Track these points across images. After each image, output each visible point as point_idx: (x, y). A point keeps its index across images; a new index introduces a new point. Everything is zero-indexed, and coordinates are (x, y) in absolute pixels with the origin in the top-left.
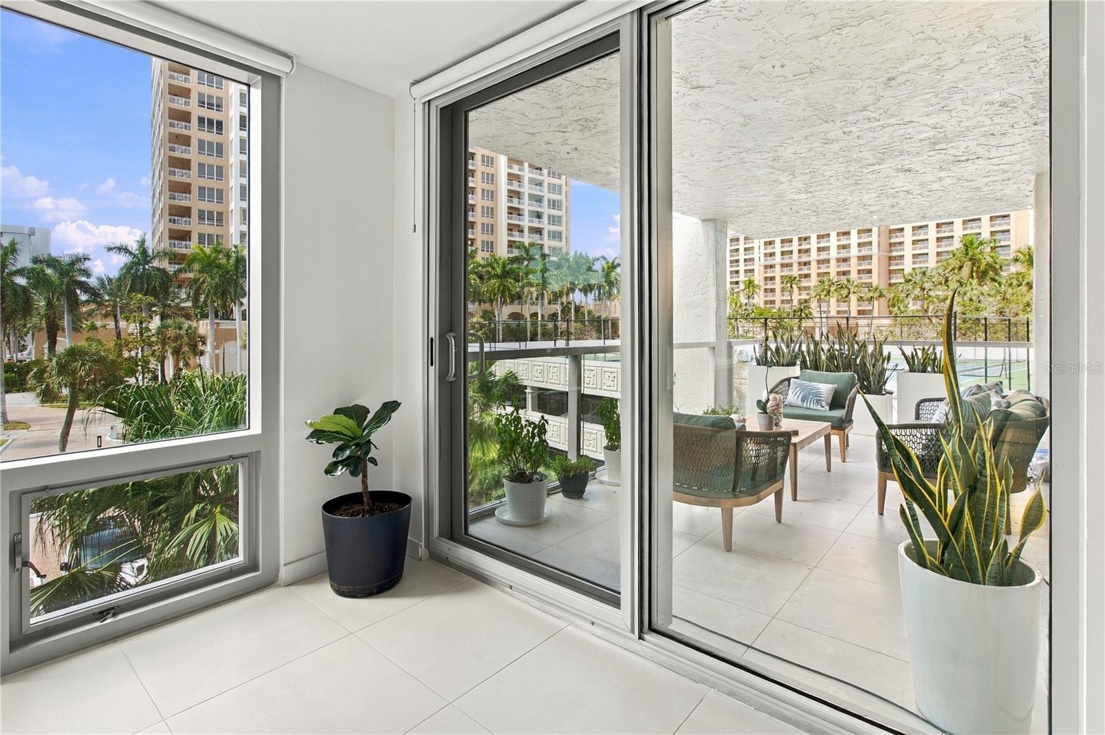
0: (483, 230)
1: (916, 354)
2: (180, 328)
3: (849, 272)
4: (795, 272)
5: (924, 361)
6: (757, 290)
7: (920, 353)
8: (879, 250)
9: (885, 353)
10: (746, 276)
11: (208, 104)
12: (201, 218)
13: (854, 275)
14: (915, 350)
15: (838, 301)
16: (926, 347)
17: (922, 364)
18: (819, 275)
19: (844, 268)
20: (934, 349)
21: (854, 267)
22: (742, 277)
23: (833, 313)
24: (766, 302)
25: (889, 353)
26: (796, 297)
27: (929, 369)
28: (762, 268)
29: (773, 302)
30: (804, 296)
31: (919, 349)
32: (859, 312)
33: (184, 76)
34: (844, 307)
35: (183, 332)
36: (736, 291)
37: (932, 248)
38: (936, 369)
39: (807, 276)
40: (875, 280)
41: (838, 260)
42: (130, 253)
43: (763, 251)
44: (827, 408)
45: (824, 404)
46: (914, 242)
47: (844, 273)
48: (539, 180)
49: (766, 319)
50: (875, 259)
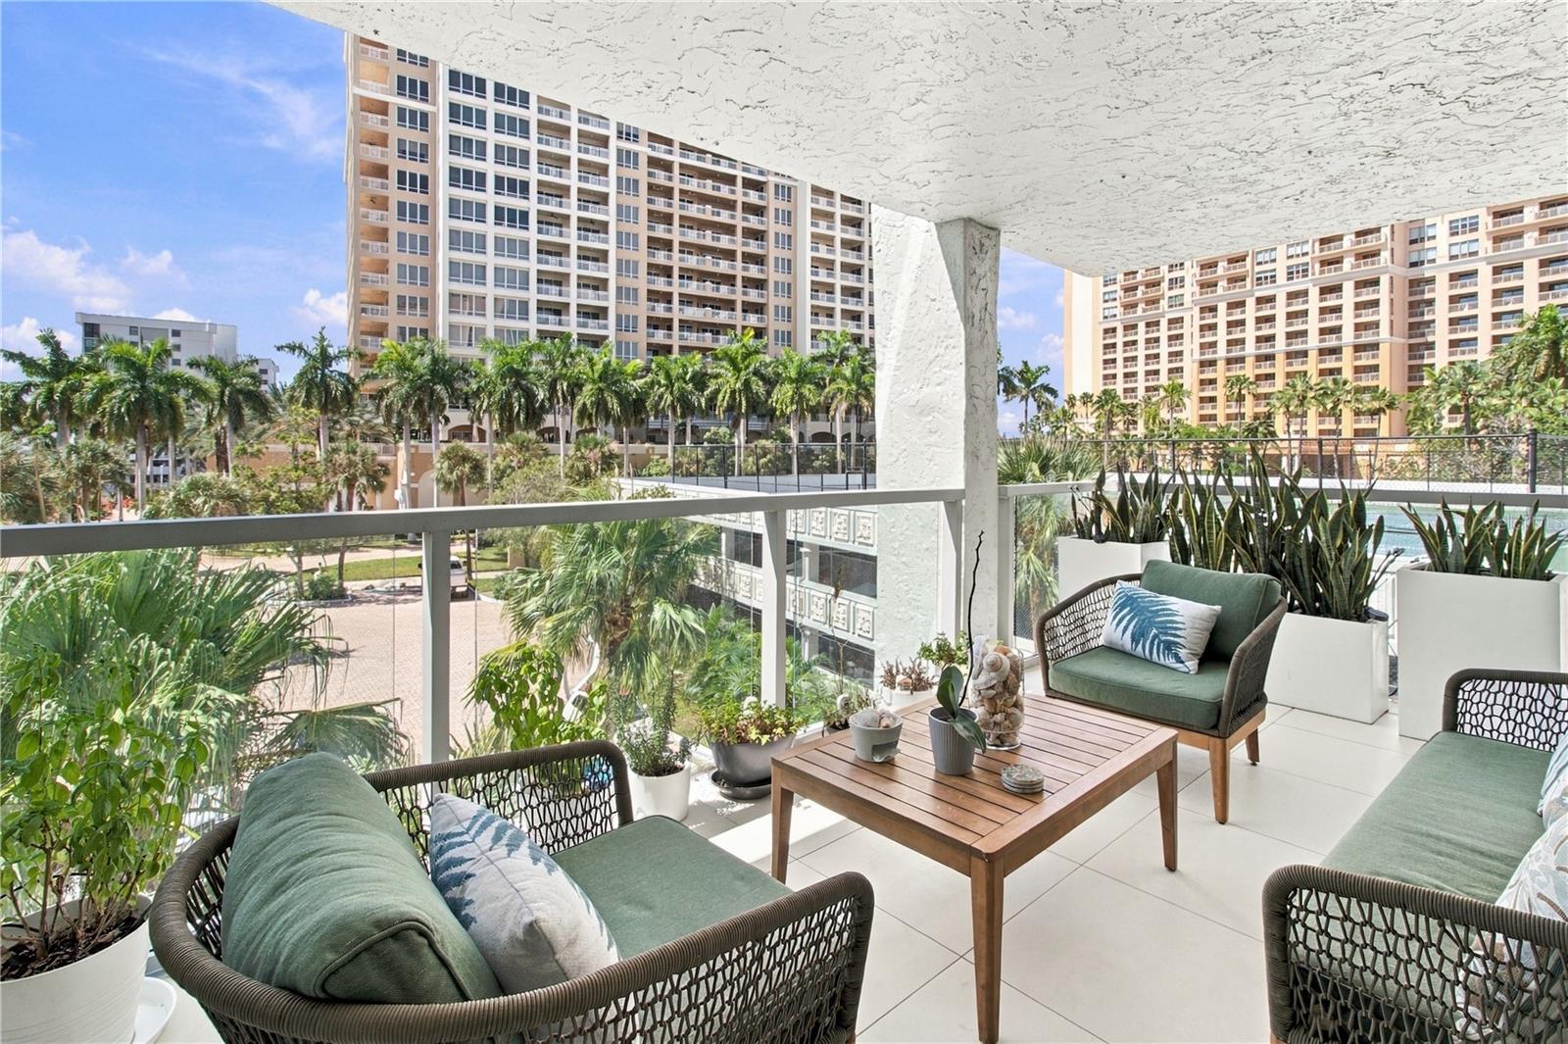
0: (777, 314)
1: (1452, 526)
2: (354, 452)
3: (1339, 371)
4: (1249, 371)
5: (1471, 543)
6: (1186, 400)
7: (1460, 523)
8: (1392, 335)
9: (1371, 520)
10: (1169, 379)
11: (410, 154)
12: (401, 305)
13: (1347, 374)
14: (1448, 514)
15: (1321, 415)
16: (1478, 509)
17: (1467, 550)
18: (1289, 375)
19: (1330, 363)
20: (1500, 513)
21: (1347, 363)
22: (1164, 379)
23: (1312, 434)
24: (1202, 418)
25: (1381, 519)
26: (1249, 408)
27: (1486, 564)
28: (1196, 365)
29: (1213, 417)
30: (1262, 409)
31: (1458, 513)
32: (1357, 432)
33: (380, 117)
34: (1330, 424)
35: (357, 458)
36: (1154, 400)
37: (1484, 331)
38: (1505, 567)
39: (1270, 377)
40: (1383, 381)
41: (1322, 352)
42: (306, 353)
43: (1197, 340)
44: (1192, 665)
45: (1183, 653)
46: (1453, 322)
47: (1331, 372)
48: (857, 242)
49: (1198, 443)
50: (1384, 349)
